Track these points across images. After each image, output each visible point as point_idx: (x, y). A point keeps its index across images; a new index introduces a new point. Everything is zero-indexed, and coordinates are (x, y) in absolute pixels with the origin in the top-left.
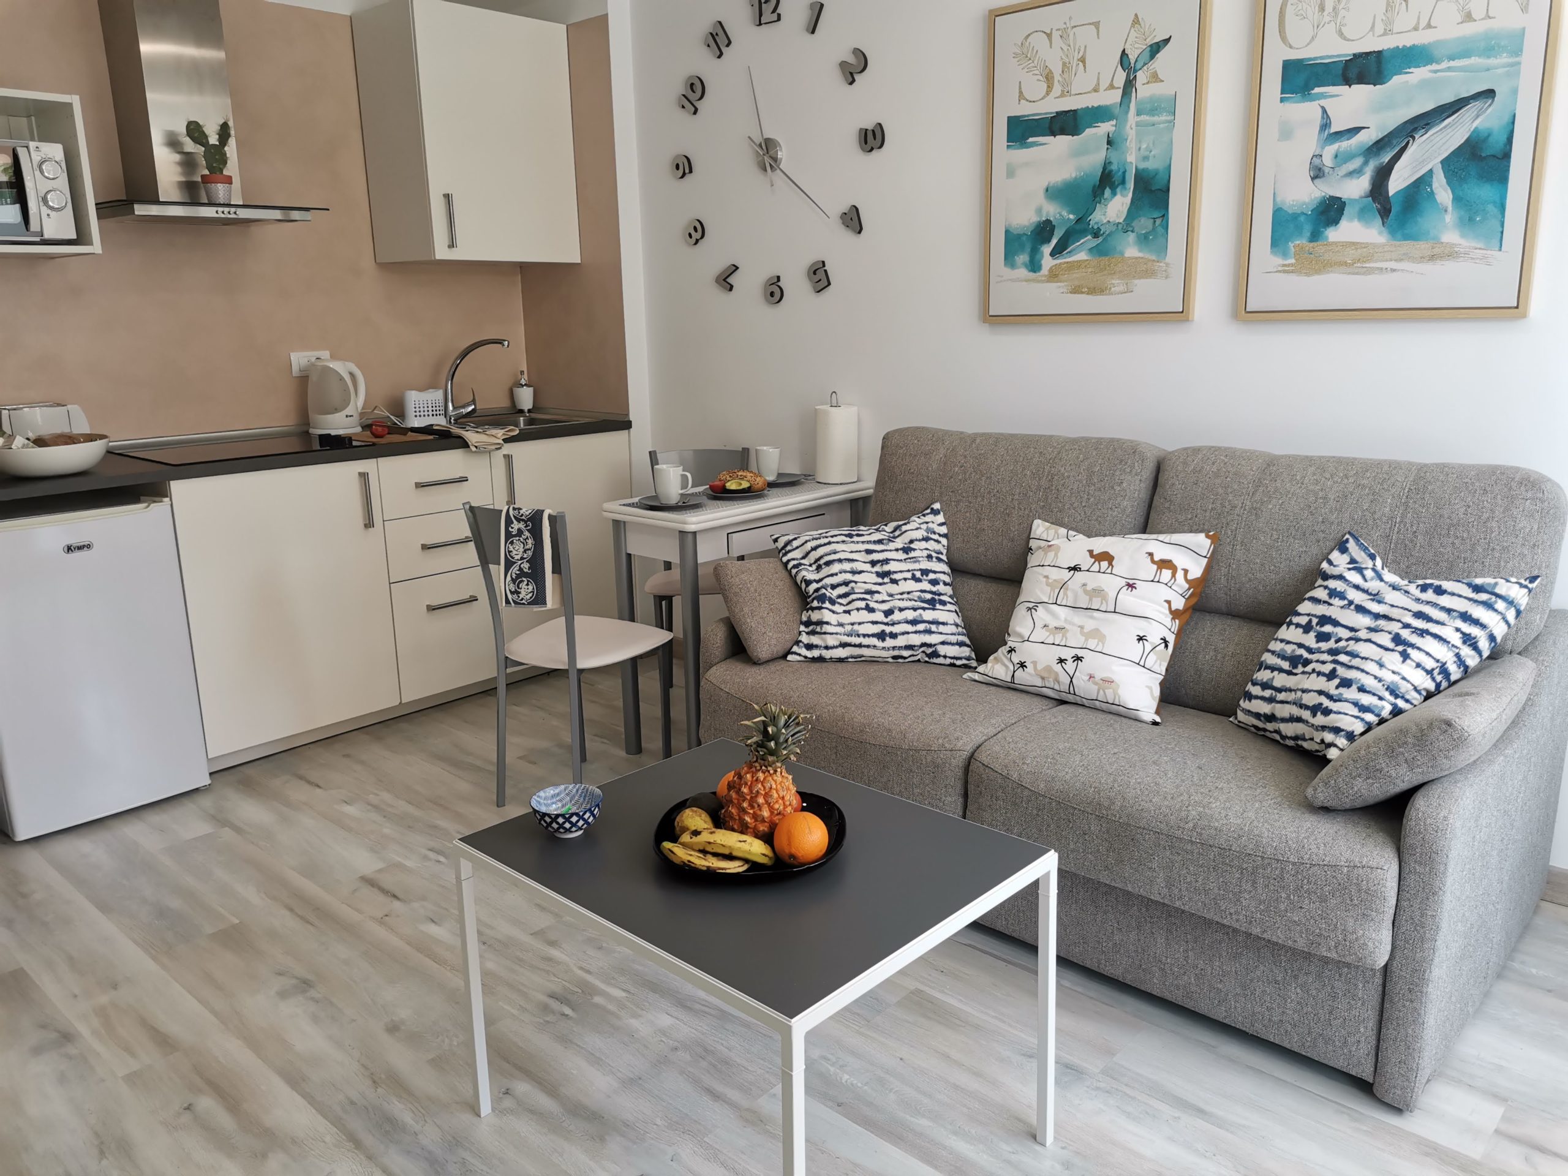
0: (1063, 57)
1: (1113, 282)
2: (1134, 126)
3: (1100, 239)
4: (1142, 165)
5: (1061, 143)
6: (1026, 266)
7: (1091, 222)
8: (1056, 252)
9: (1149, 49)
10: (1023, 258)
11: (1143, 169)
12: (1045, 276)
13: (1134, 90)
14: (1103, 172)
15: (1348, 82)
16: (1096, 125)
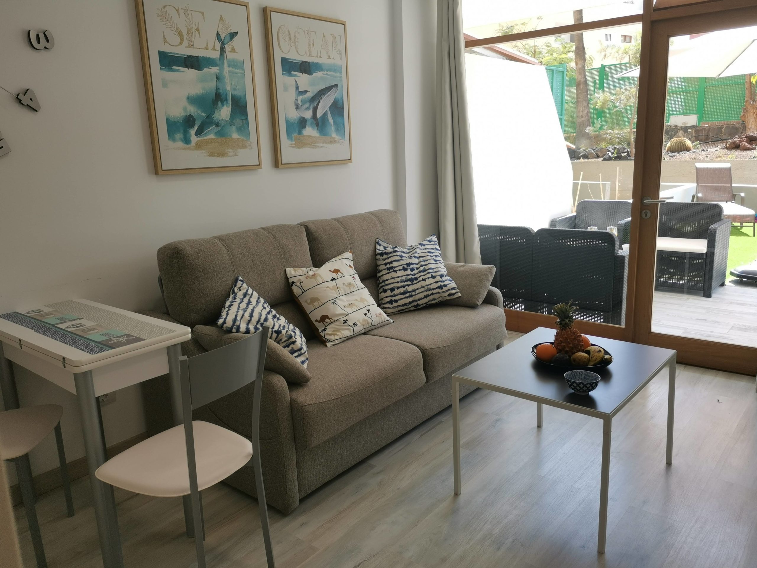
1: (229, 150)
2: (227, 72)
3: (219, 128)
5: (191, 73)
6: (183, 141)
8: (199, 133)
10: (179, 136)
11: (235, 95)
12: (194, 146)
14: (216, 93)
15: (302, 72)
16: (209, 67)
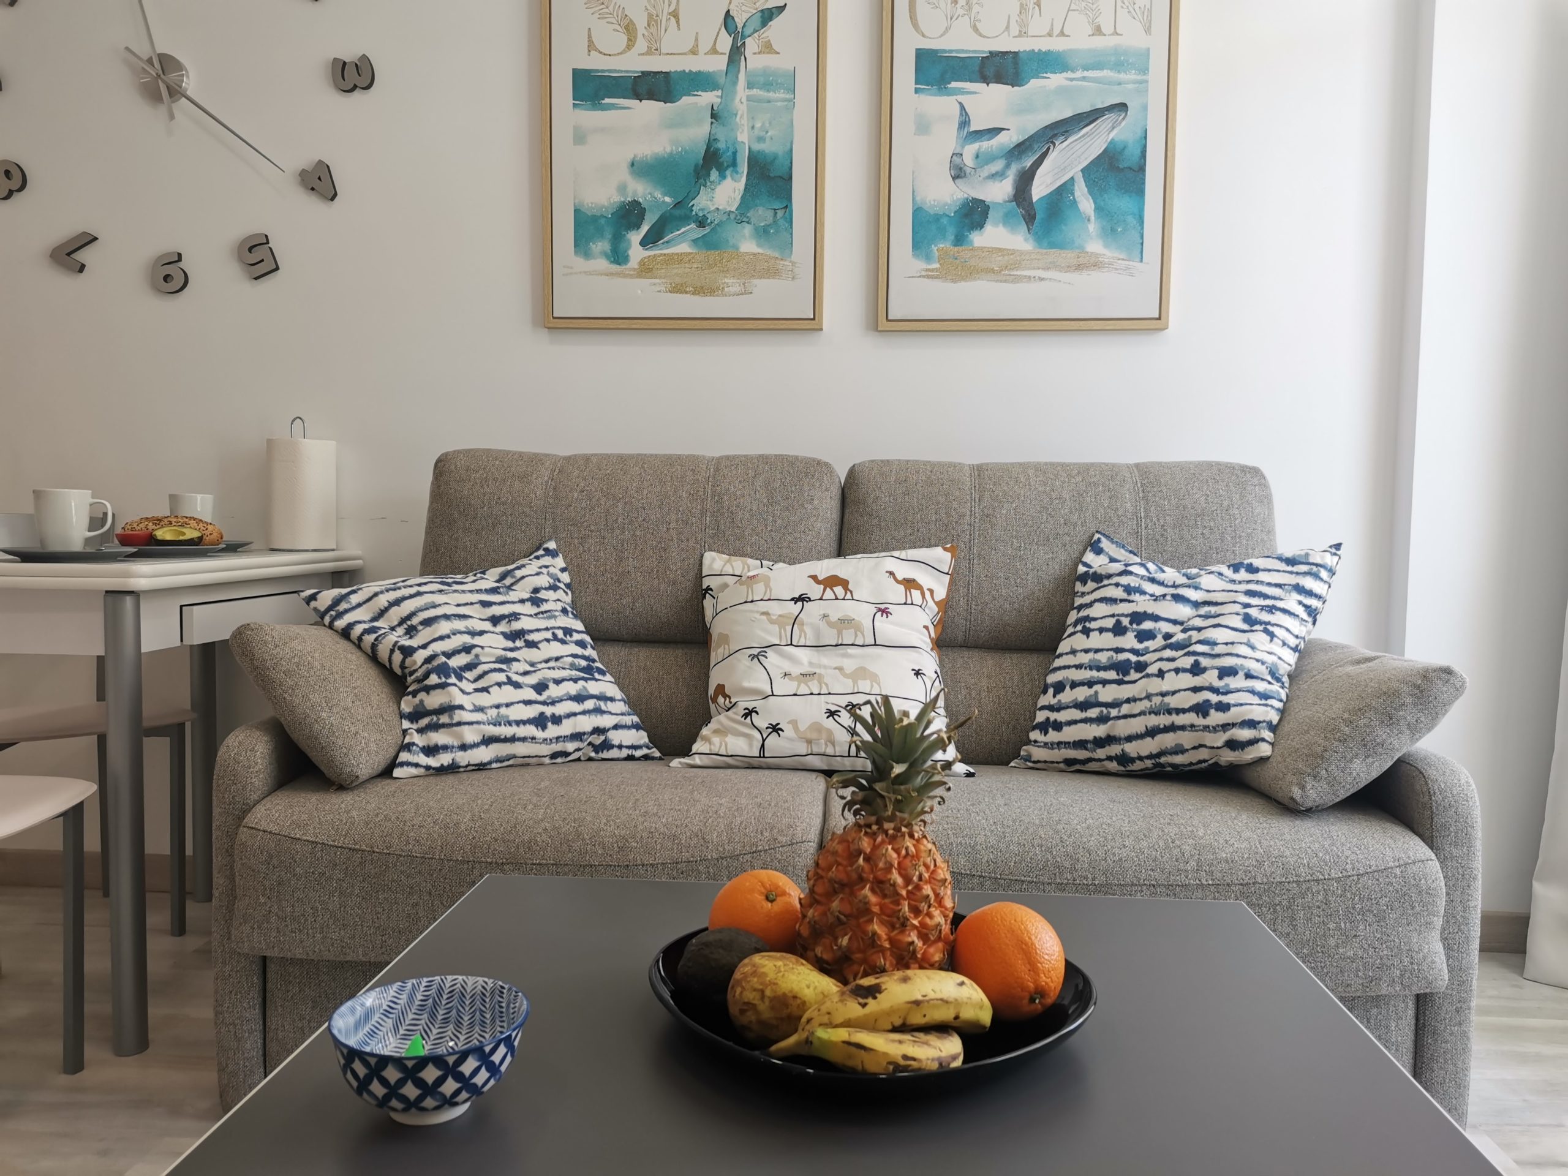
0: (649, 8)
1: (726, 280)
2: (744, 100)
3: (707, 230)
4: (757, 147)
5: (650, 109)
6: (607, 257)
7: (694, 208)
8: (647, 242)
9: (759, 14)
10: (601, 245)
11: (759, 152)
12: (634, 270)
13: (743, 58)
14: (707, 151)
15: (986, 80)
16: (696, 93)
